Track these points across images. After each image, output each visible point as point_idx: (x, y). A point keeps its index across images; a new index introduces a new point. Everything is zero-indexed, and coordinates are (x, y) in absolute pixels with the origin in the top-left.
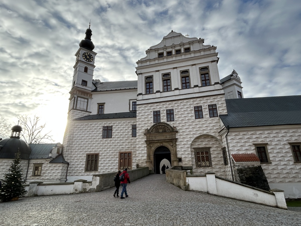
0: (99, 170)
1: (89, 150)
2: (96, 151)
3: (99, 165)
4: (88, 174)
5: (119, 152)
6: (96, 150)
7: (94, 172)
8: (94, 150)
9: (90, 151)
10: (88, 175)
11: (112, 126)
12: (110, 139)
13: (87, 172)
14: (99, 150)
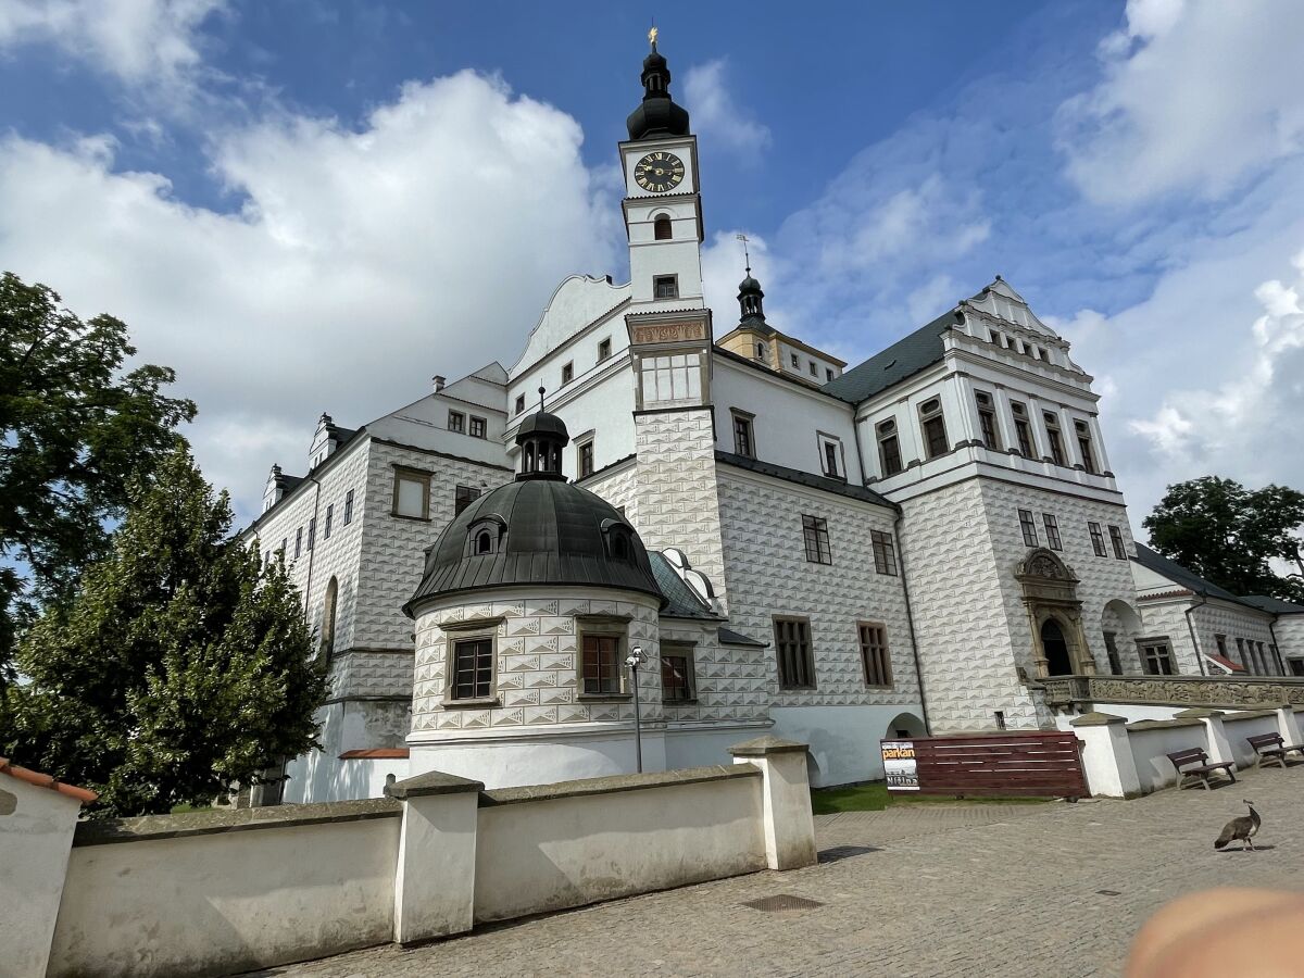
0: (819, 686)
1: (780, 602)
2: (801, 610)
3: (817, 665)
4: (793, 698)
5: (858, 622)
6: (799, 604)
7: (806, 692)
8: (793, 604)
9: (783, 607)
10: (791, 704)
11: (825, 520)
12: (828, 569)
13: (787, 691)
14: (808, 605)
